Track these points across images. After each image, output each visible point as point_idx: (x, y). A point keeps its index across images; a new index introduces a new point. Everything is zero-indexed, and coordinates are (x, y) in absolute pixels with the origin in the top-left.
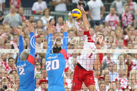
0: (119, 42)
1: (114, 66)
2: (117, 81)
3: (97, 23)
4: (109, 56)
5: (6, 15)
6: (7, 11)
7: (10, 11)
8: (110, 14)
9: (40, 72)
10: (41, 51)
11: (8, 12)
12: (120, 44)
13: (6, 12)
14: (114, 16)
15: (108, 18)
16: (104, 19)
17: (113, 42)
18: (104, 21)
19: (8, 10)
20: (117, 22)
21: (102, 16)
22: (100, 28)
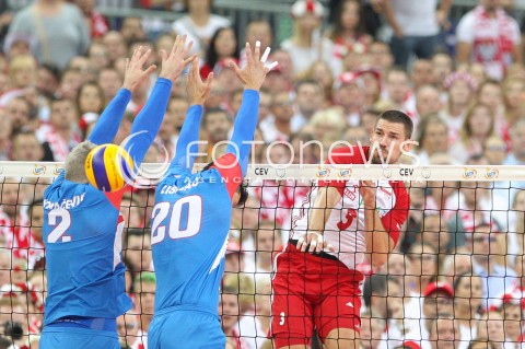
0: (520, 135)
1: (494, 240)
2: (511, 304)
3: (423, 48)
4: (474, 193)
5: (18, 9)
8: (480, 10)
14: (495, 17)
15: (469, 27)
16: (452, 31)
17: (490, 133)
18: (451, 40)
20: (509, 43)
21: (442, 16)
22: (437, 72)
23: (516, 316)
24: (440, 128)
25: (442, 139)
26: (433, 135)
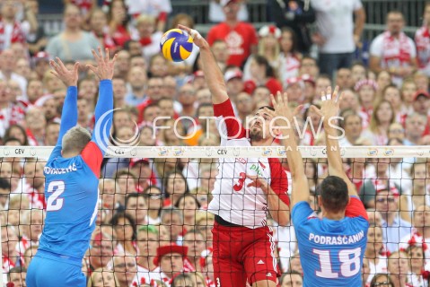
0: (413, 123)
6: (56, 25)
7: (64, 25)
9: (158, 221)
10: (159, 151)
11: (60, 28)
12: (416, 129)
13: (52, 27)
16: (366, 48)
18: (365, 55)
19: (60, 21)
21: (357, 38)
22: (355, 77)
23: (419, 255)
24: (357, 119)
25: (358, 127)
26: (351, 124)
